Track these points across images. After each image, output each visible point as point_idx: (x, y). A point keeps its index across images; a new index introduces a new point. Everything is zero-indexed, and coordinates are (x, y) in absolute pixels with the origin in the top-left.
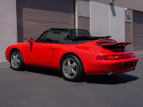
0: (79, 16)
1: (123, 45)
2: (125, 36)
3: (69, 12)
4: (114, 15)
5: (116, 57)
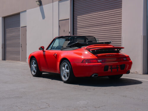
5: (99, 61)
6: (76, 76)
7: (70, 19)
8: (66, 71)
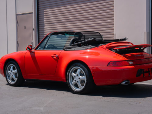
1: (142, 48)
5: (130, 63)
6: (97, 84)
7: (34, 13)
8: (79, 78)
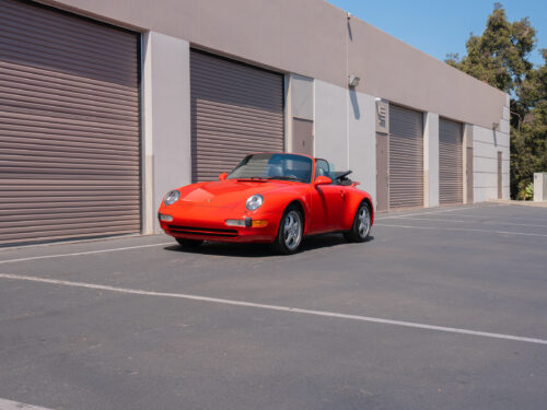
0: (295, 118)
2: (377, 169)
3: (274, 110)
4: (357, 116)
